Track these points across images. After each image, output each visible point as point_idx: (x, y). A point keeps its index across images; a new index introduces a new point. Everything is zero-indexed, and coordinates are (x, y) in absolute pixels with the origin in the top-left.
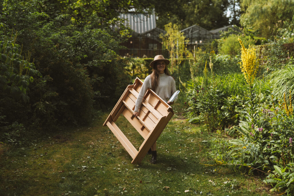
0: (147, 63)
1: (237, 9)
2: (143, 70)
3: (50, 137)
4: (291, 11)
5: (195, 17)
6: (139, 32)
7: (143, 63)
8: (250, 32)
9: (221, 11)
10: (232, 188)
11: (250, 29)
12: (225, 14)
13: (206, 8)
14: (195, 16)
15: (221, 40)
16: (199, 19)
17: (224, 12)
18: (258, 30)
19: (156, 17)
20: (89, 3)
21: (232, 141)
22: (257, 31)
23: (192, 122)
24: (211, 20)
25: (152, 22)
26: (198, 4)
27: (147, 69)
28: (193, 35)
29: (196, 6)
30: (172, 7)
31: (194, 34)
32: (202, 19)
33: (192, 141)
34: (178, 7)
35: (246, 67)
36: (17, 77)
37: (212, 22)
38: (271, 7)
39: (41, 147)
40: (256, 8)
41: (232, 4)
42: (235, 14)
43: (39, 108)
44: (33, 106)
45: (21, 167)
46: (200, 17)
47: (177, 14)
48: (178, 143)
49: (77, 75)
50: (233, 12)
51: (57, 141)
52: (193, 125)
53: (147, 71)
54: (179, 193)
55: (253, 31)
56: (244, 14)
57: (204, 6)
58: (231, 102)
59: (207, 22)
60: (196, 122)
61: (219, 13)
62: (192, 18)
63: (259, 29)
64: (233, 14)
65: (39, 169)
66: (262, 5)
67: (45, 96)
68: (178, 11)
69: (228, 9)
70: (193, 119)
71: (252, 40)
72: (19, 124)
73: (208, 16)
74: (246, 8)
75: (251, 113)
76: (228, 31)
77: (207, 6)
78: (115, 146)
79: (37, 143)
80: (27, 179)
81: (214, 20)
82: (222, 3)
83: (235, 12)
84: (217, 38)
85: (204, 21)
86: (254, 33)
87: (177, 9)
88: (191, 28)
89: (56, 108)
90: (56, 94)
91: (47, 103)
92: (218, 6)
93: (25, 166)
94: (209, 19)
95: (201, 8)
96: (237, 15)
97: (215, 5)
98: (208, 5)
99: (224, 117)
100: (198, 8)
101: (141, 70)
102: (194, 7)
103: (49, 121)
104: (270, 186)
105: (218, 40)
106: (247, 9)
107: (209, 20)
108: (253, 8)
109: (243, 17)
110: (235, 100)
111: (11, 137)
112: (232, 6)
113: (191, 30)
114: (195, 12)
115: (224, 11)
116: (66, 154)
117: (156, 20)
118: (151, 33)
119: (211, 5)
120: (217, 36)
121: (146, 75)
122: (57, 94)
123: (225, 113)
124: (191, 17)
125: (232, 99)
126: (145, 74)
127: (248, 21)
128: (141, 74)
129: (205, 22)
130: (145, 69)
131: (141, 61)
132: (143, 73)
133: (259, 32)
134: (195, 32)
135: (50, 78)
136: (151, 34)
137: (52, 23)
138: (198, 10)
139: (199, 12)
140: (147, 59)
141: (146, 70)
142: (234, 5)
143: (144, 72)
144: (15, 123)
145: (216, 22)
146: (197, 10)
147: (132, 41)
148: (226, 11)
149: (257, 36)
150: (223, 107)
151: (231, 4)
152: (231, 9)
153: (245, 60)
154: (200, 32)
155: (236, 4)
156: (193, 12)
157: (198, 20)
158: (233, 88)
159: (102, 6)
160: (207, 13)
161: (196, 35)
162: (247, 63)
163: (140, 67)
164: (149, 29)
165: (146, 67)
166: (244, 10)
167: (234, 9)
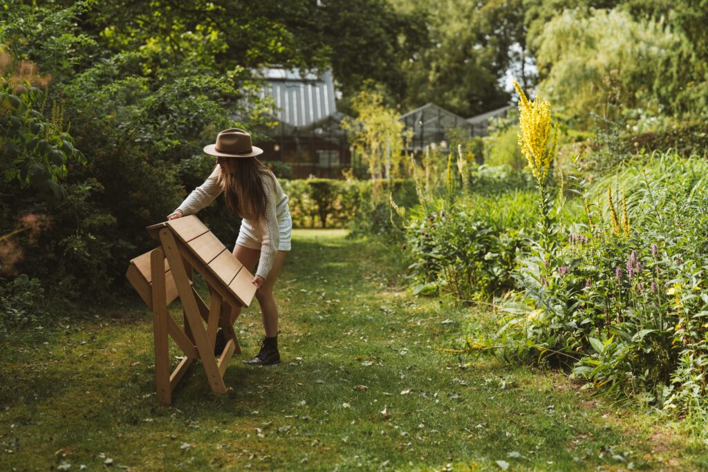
0: (317, 190)
1: (531, 72)
2: (305, 208)
3: (97, 316)
4: (651, 70)
5: (430, 91)
6: (296, 124)
7: (307, 191)
8: (559, 119)
9: (493, 77)
10: (503, 387)
11: (558, 112)
12: (501, 85)
13: (456, 69)
14: (430, 88)
15: (491, 138)
16: (440, 96)
17: (500, 80)
18: (578, 114)
19: (335, 94)
20: (178, 45)
21: (506, 306)
22: (576, 117)
23: (420, 295)
24: (469, 96)
25: (326, 103)
26: (437, 59)
27: (315, 204)
28: (425, 129)
29: (433, 65)
30: (373, 64)
31: (429, 125)
32: (446, 94)
33: (419, 324)
34: (388, 64)
35: (532, 141)
36: (40, 144)
37: (472, 102)
38: (606, 65)
39: (79, 330)
40: (571, 67)
41: (518, 59)
42: (525, 83)
43: (73, 248)
44: (60, 244)
45: (41, 360)
46: (443, 91)
47: (384, 80)
48: (386, 327)
49: (158, 183)
50: (521, 79)
51: (114, 322)
52: (421, 299)
53: (315, 210)
54: (389, 396)
55: (566, 118)
56: (544, 81)
57: (453, 65)
58: (506, 242)
59: (458, 103)
60: (429, 293)
61: (488, 80)
62: (424, 94)
63: (580, 112)
64: (522, 84)
65: (80, 362)
66: (585, 59)
67: (87, 222)
68: (388, 73)
69: (509, 72)
70: (422, 287)
71: (564, 136)
72: (30, 279)
73: (462, 89)
74: (549, 66)
75: (544, 243)
76: (508, 116)
77: (457, 65)
78: (246, 331)
79: (71, 323)
80: (58, 376)
81: (475, 98)
82: (494, 58)
83: (525, 79)
84: (482, 135)
85: (451, 99)
86: (567, 123)
87: (385, 69)
88: (419, 112)
89: (109, 255)
90: (110, 219)
91: (92, 237)
92: (484, 64)
93: (49, 358)
94: (464, 94)
95: (446, 69)
96: (529, 87)
97: (478, 61)
98: (461, 62)
99: (493, 278)
100: (438, 69)
101: (301, 208)
102: (428, 67)
103: (95, 282)
104: (581, 381)
105: (484, 139)
106: (553, 69)
107: (462, 99)
108: (565, 68)
109: (544, 87)
110: (516, 238)
111: (14, 306)
112: (518, 65)
113: (419, 116)
114: (431, 78)
115: (499, 76)
116: (137, 341)
117: (336, 99)
118: (325, 126)
119: (466, 61)
120: (483, 130)
121: (313, 218)
122: (114, 219)
123: (495, 269)
124: (422, 91)
125: (510, 237)
126: (311, 218)
127: (555, 93)
128: (302, 216)
129: (454, 102)
130: (310, 204)
131: (301, 186)
132: (306, 214)
133: (579, 120)
134: (429, 121)
135: (98, 184)
136: (324, 129)
137: (98, 68)
138: (438, 75)
139: (440, 79)
140: (315, 180)
141: (312, 208)
142: (524, 62)
143: (309, 212)
144: (22, 277)
145: (480, 103)
146: (434, 75)
147: (279, 144)
148: (504, 78)
149: (576, 129)
150: (488, 256)
151: (514, 59)
152: (517, 71)
153: (527, 126)
154: (442, 123)
155: (528, 60)
156: (425, 80)
157: (437, 98)
158: (513, 219)
159: (206, 52)
160: (460, 82)
161: (434, 129)
162: (533, 132)
163: (300, 202)
164: (320, 116)
165: (313, 201)
166: (544, 71)
167: (523, 73)
